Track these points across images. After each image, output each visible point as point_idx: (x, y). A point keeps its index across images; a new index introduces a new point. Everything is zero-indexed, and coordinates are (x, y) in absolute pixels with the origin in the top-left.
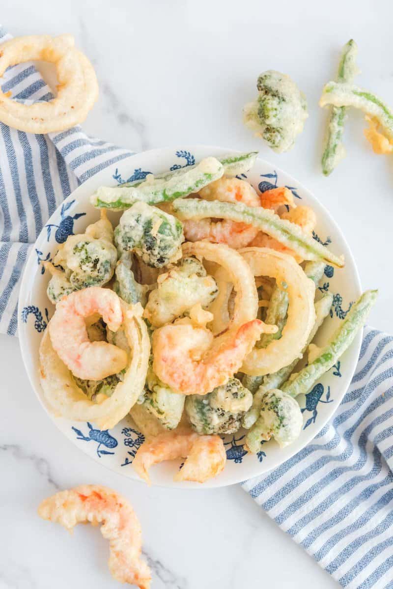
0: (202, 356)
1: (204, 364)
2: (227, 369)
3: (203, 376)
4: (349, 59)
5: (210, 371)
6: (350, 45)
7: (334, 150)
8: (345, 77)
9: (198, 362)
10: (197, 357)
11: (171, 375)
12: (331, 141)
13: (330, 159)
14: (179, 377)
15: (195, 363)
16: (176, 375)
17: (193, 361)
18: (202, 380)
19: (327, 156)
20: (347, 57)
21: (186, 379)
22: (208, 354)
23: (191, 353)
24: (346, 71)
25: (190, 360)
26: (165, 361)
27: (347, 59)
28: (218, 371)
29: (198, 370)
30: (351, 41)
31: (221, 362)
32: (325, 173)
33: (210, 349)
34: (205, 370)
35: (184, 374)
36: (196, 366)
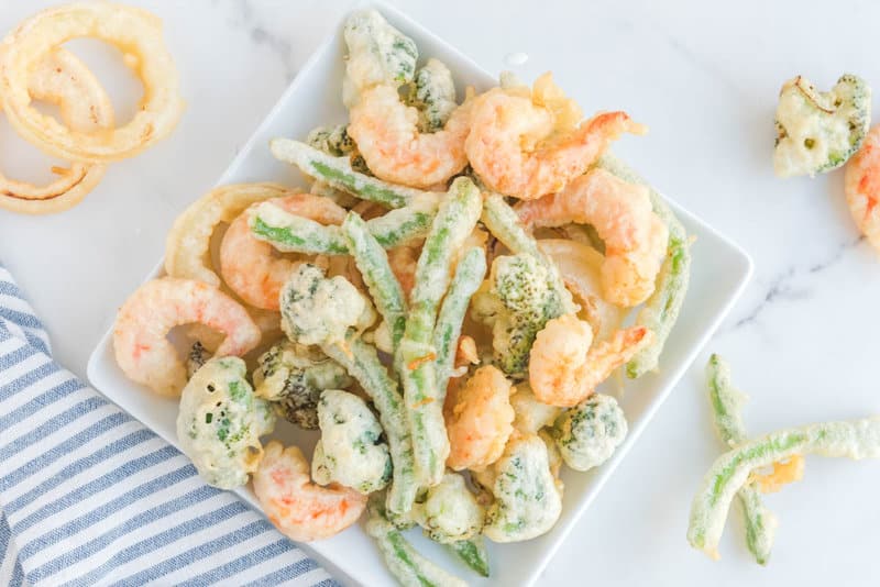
0: (536, 146)
1: (537, 158)
2: (567, 173)
3: (533, 175)
4: (723, 383)
5: (544, 171)
6: (715, 363)
7: (759, 524)
8: (728, 412)
9: (530, 154)
10: (530, 148)
11: (490, 165)
12: (750, 513)
13: (759, 540)
14: (500, 170)
15: (526, 155)
16: (496, 166)
17: (523, 152)
18: (529, 181)
19: (754, 537)
20: (718, 382)
21: (508, 174)
22: (544, 145)
23: (523, 138)
24: (726, 404)
25: (519, 149)
26: (486, 143)
27: (720, 386)
28: (555, 173)
29: (528, 166)
30: (713, 357)
31: (560, 161)
32: (761, 562)
33: (549, 138)
34: (538, 169)
35: (507, 168)
36: (525, 160)
